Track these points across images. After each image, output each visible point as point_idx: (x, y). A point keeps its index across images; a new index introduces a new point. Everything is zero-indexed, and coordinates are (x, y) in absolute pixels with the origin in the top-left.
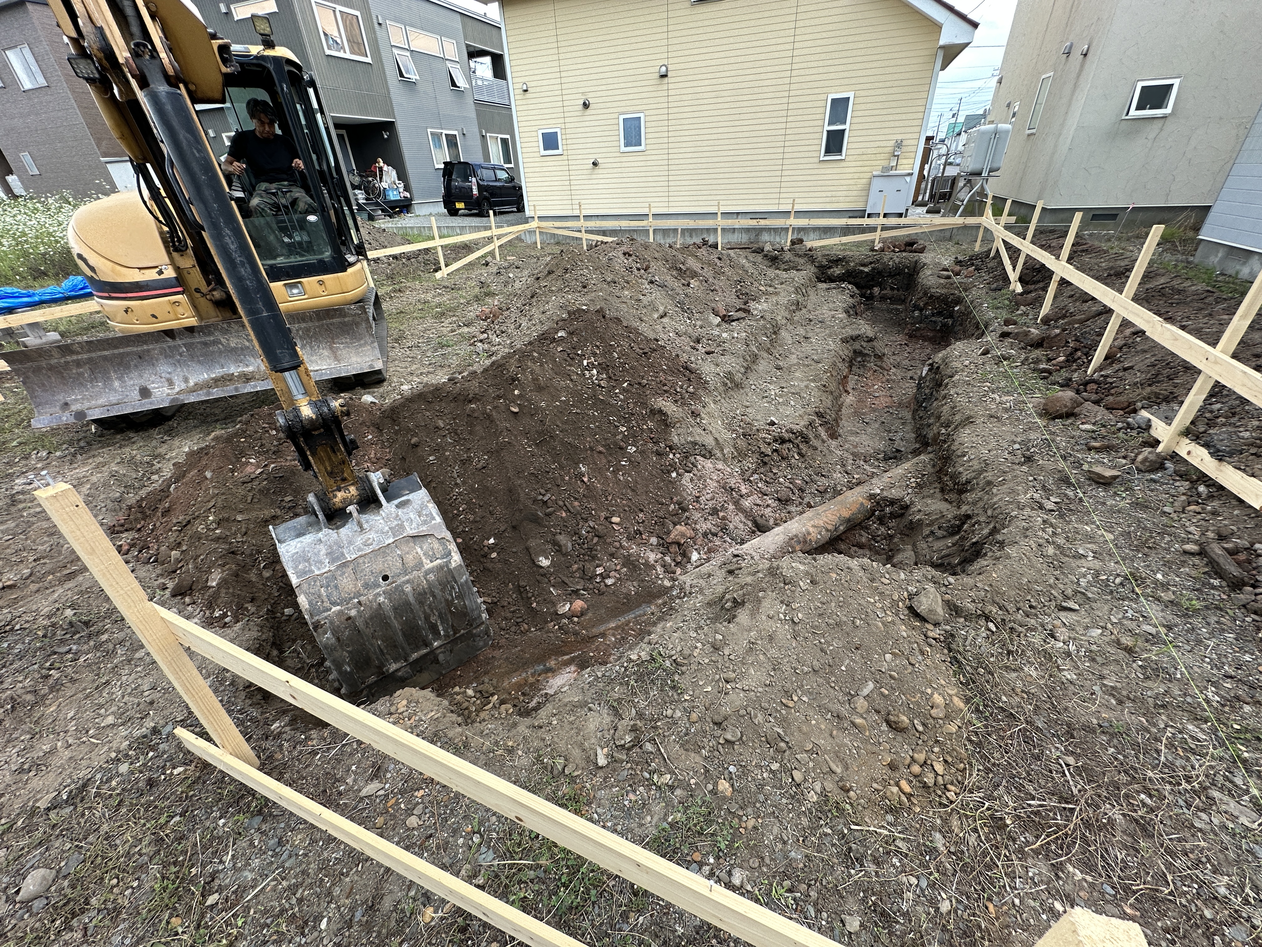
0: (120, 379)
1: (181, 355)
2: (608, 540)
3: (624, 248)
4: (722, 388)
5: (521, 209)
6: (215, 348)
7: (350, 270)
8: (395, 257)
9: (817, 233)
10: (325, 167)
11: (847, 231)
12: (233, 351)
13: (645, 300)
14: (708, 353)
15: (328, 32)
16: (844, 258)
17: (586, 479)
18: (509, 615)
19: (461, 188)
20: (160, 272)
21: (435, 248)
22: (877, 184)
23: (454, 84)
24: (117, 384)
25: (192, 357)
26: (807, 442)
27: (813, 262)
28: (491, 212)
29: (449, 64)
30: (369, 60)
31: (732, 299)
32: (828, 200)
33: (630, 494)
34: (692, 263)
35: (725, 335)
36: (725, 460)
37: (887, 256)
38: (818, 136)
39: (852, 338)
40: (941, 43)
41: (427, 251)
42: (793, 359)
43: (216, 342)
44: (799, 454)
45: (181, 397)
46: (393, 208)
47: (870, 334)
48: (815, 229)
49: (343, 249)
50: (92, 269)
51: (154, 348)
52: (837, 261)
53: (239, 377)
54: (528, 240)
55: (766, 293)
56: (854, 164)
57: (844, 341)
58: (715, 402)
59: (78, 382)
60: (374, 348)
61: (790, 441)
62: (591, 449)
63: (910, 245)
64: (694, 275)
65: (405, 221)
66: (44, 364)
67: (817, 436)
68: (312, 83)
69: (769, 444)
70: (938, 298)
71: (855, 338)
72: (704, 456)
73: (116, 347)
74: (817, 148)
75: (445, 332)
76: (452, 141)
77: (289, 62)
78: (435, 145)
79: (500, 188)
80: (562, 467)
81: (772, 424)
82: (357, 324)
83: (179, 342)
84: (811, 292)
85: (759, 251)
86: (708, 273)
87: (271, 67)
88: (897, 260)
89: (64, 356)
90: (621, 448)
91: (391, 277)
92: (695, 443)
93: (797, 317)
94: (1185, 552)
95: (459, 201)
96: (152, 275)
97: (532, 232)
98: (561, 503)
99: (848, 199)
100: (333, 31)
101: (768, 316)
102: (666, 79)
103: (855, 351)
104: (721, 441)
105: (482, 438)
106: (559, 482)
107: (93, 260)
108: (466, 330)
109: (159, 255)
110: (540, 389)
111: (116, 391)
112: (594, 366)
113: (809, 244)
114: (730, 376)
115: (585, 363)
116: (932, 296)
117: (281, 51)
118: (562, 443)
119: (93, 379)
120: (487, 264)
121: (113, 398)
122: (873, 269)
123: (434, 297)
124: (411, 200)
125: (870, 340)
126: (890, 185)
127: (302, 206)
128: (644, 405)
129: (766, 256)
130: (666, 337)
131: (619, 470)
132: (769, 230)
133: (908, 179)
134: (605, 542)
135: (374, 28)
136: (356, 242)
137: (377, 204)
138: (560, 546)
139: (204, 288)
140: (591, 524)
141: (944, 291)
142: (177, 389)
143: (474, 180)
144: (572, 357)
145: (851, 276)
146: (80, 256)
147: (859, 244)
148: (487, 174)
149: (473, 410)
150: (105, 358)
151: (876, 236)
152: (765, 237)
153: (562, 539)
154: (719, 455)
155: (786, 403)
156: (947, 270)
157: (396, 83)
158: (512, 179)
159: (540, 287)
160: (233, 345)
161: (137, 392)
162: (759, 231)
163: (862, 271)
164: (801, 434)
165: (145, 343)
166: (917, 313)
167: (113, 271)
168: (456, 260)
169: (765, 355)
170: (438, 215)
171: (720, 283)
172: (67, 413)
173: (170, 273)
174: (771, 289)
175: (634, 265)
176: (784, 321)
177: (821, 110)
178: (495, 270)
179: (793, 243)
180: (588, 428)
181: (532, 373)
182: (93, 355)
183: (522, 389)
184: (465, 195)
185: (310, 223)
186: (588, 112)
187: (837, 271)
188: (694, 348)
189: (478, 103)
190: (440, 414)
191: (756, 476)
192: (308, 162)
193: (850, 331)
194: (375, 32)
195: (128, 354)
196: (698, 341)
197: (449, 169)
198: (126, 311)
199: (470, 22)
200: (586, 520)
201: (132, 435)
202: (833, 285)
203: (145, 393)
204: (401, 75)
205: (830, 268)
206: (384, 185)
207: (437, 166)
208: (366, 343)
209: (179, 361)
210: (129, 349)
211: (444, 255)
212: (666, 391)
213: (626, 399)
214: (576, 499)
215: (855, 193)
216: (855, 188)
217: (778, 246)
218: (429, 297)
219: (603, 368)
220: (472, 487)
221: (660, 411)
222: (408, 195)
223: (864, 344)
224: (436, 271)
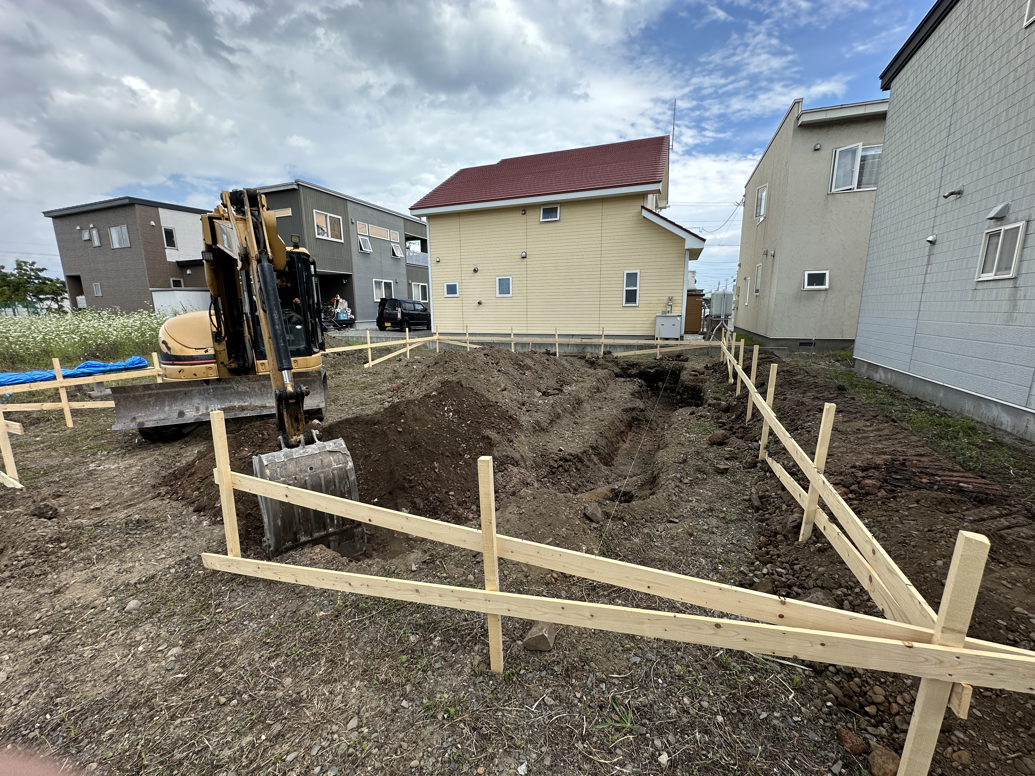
0: (170, 406)
1: (209, 394)
2: (446, 504)
3: (485, 352)
4: (531, 430)
5: (429, 328)
6: (229, 391)
7: (313, 356)
8: (338, 354)
9: (622, 348)
10: (311, 302)
11: (641, 347)
12: (239, 393)
13: (493, 380)
14: (528, 411)
15: (319, 224)
16: (637, 363)
17: (437, 470)
18: (380, 542)
19: (389, 314)
20: (207, 351)
21: (367, 349)
22: (660, 321)
23: (394, 254)
24: (167, 408)
25: (214, 396)
26: (582, 462)
27: (618, 365)
28: (407, 329)
29: (393, 245)
30: (342, 241)
31: (552, 383)
32: (631, 329)
33: (463, 481)
34: (528, 362)
35: (540, 402)
36: (526, 468)
37: (664, 363)
38: (621, 292)
39: (630, 409)
40: (686, 247)
41: (360, 351)
42: (588, 419)
43: (232, 388)
44: (576, 469)
45: (202, 417)
46: (341, 325)
47: (642, 406)
48: (621, 346)
49: (312, 345)
50: (169, 349)
51: (195, 389)
52: (633, 365)
53: (239, 408)
54: (431, 347)
55: (577, 381)
56: (644, 309)
57: (626, 411)
58: (526, 437)
59: (146, 406)
60: (321, 396)
61: (570, 460)
62: (442, 454)
63: (679, 357)
64: (529, 368)
65: (349, 333)
66: (131, 395)
67: (590, 460)
68: (314, 263)
69: (556, 461)
70: (690, 387)
71: (633, 409)
72: (513, 465)
73: (175, 388)
74: (621, 299)
75: (366, 397)
76: (388, 286)
77: (305, 254)
78: (376, 287)
79: (417, 314)
80: (423, 463)
81: (561, 450)
82: (314, 382)
83: (210, 386)
84: (611, 383)
85: (583, 358)
86: (538, 367)
87: (295, 256)
88: (671, 366)
89: (144, 391)
90: (461, 455)
91: (333, 366)
92: (507, 456)
93: (597, 396)
94: (744, 500)
95: (387, 322)
96: (202, 352)
97: (433, 342)
98: (420, 482)
99: (644, 329)
100: (323, 225)
101: (573, 394)
102: (525, 260)
103: (633, 418)
104: (525, 457)
105: (379, 445)
106: (420, 470)
107: (171, 344)
108: (379, 396)
109: (208, 342)
110: (416, 420)
111: (165, 412)
112: (451, 411)
113: (615, 354)
114: (537, 423)
115: (446, 409)
116: (686, 387)
117: (302, 250)
118: (426, 450)
119: (155, 405)
120: (400, 360)
121: (162, 417)
122: (656, 370)
123: (361, 378)
124: (355, 320)
125: (642, 411)
126: (668, 322)
127: (294, 319)
128: (478, 433)
129: (587, 361)
130: (503, 402)
131: (457, 467)
132: (591, 345)
133: (679, 318)
134: (443, 505)
135: (348, 225)
136: (320, 341)
137: (331, 322)
138: (416, 504)
139: (226, 362)
140: (437, 495)
141: (693, 384)
142: (200, 413)
143: (399, 309)
144: (439, 406)
145: (641, 375)
146: (164, 342)
147: (649, 355)
148: (408, 306)
149: (376, 429)
150: (166, 394)
151: (657, 351)
152: (589, 350)
153: (418, 500)
154: (523, 464)
155: (573, 441)
156: (695, 371)
157: (357, 253)
158: (425, 310)
159: (429, 372)
160: (240, 390)
161: (176, 414)
162: (585, 346)
163: (650, 372)
164: (577, 456)
165: (192, 386)
166: (679, 397)
167: (181, 350)
168: (379, 357)
169: (568, 415)
170: (372, 330)
171: (548, 373)
172: (134, 423)
173: (211, 352)
174: (580, 379)
175: (490, 361)
176: (587, 398)
177: (621, 279)
178: (404, 364)
179: (605, 353)
180: (442, 442)
181: (413, 411)
182: (160, 391)
183: (406, 419)
184: (392, 319)
185: (297, 329)
186: (477, 274)
187: (634, 371)
188: (519, 408)
189: (408, 265)
190: (357, 431)
191: (546, 479)
192: (303, 300)
193: (630, 405)
194: (349, 227)
195: (179, 392)
196: (524, 405)
197: (383, 302)
198: (180, 372)
199: (409, 223)
200: (434, 493)
201: (160, 445)
202: (628, 379)
203: (181, 414)
204: (361, 249)
205: (629, 369)
206: (338, 310)
207: (376, 300)
208: (317, 393)
209: (206, 398)
210: (181, 389)
211: (372, 354)
212: (493, 427)
213: (468, 430)
214: (430, 481)
215: (647, 326)
216: (646, 322)
217: (595, 355)
218: (358, 378)
219: (456, 412)
220: (369, 470)
221: (488, 437)
222: (353, 317)
223: (639, 413)
224: (365, 363)
